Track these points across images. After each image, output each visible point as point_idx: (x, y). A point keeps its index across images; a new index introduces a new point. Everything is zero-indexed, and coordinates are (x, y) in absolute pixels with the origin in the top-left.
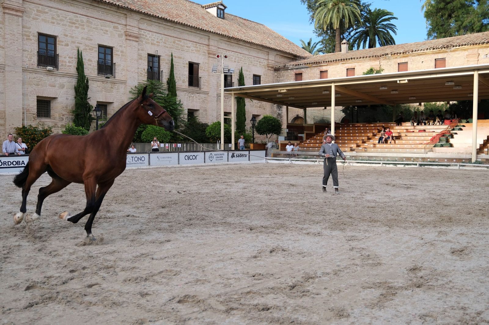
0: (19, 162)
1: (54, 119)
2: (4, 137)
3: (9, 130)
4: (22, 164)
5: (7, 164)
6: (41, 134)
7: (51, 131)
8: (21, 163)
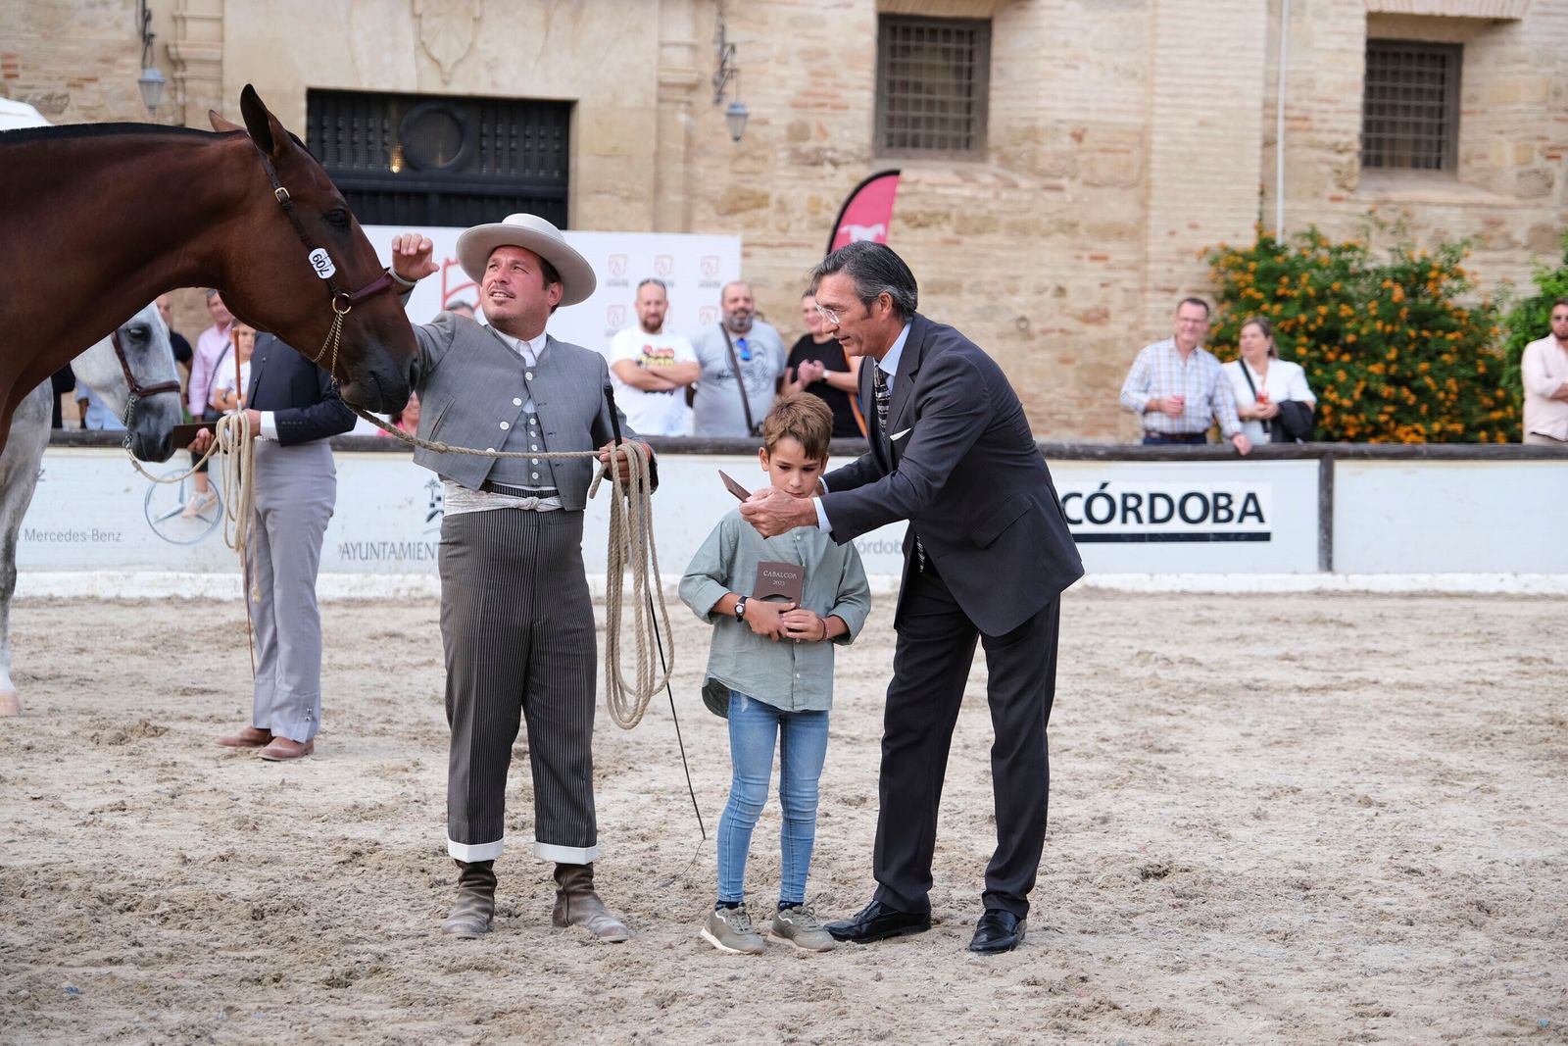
0: (1223, 501)
1: (1485, 185)
2: (1130, 318)
3: (1163, 267)
4: (1244, 513)
5: (1144, 510)
6: (1383, 296)
7: (1458, 276)
8: (1237, 509)
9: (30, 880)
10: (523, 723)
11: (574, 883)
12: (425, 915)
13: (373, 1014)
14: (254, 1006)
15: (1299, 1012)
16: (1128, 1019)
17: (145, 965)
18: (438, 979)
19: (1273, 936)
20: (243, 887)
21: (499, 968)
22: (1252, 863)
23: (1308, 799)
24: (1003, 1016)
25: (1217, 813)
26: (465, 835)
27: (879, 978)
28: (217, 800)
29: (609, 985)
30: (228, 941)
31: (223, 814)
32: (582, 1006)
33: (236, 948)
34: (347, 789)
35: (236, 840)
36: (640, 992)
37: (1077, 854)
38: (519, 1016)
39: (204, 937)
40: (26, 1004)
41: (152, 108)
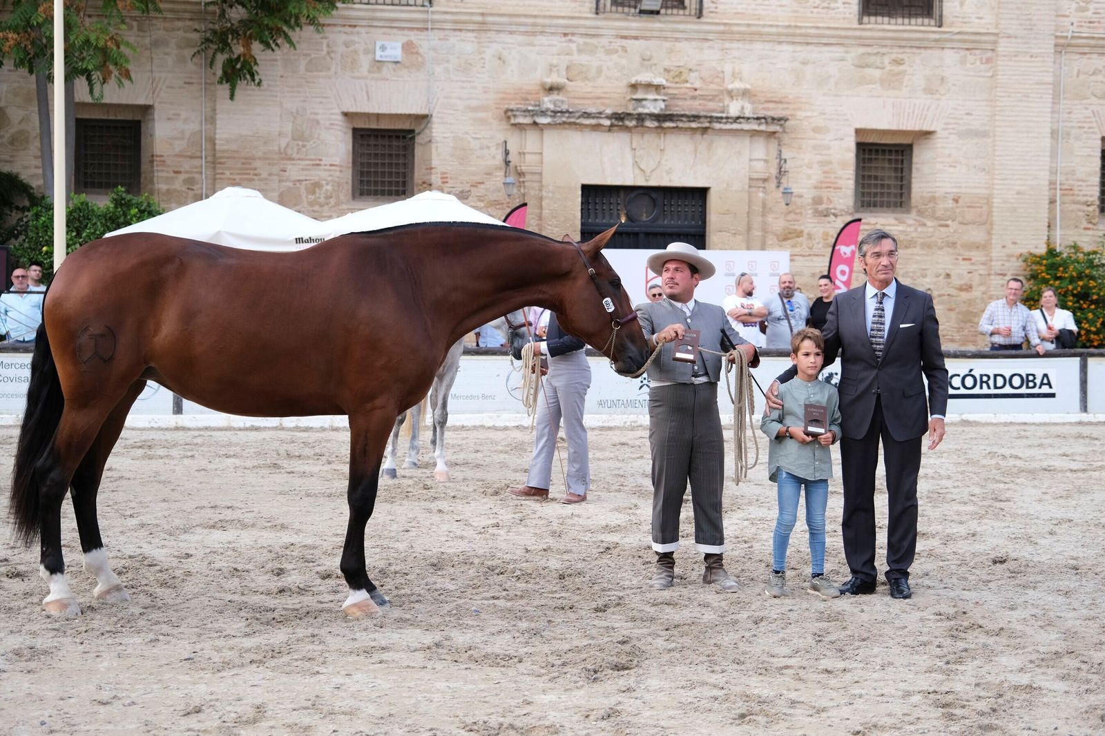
0: (1031, 378)
2: (983, 288)
3: (1000, 263)
4: (1042, 384)
5: (991, 382)
8: (1038, 381)
9: (456, 559)
10: (689, 486)
11: (714, 563)
12: (641, 578)
13: (617, 625)
14: (560, 620)
15: (1074, 630)
16: (987, 633)
17: (509, 600)
18: (648, 608)
19: (1060, 593)
20: (554, 564)
21: (677, 604)
22: (1049, 557)
23: (1077, 525)
24: (925, 630)
25: (1031, 531)
26: (660, 539)
27: (862, 611)
28: (541, 522)
29: (730, 613)
30: (548, 589)
31: (544, 529)
32: (717, 623)
33: (552, 592)
34: (603, 517)
35: (551, 541)
36: (745, 616)
37: (960, 551)
38: (687, 627)
39: (537, 587)
40: (455, 617)
41: (509, 195)
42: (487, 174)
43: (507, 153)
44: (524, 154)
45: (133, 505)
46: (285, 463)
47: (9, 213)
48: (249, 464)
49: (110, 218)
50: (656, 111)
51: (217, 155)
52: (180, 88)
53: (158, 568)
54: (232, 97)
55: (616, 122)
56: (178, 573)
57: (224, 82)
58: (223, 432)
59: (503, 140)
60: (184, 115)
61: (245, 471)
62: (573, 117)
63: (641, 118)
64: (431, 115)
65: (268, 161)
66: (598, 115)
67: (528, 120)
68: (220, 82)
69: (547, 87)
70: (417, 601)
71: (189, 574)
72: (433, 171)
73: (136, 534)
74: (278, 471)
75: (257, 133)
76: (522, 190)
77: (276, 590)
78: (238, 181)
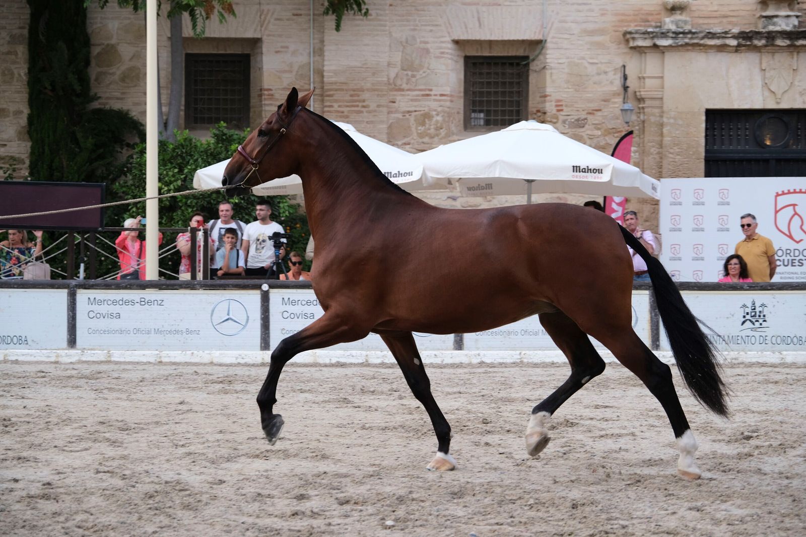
9: (479, 488)
17: (512, 526)
20: (574, 494)
28: (585, 455)
31: (584, 462)
35: (583, 474)
39: (545, 515)
41: (627, 123)
42: (605, 101)
43: (625, 78)
44: (644, 78)
45: (188, 436)
46: (356, 399)
47: (119, 150)
48: (321, 398)
49: (211, 154)
50: (788, 29)
51: (325, 88)
52: (288, 20)
53: (188, 492)
54: (338, 28)
55: (743, 42)
56: (205, 498)
57: (330, 12)
58: (309, 369)
59: (621, 64)
60: (292, 47)
61: (314, 405)
62: (696, 38)
63: (771, 37)
64: (546, 41)
65: (376, 93)
66: (723, 35)
67: (648, 43)
68: (326, 13)
69: (669, 7)
70: (421, 526)
71: (215, 498)
72: (548, 98)
73: (179, 462)
74: (345, 405)
75: (365, 64)
76: (642, 117)
77: (289, 513)
78: (346, 114)
